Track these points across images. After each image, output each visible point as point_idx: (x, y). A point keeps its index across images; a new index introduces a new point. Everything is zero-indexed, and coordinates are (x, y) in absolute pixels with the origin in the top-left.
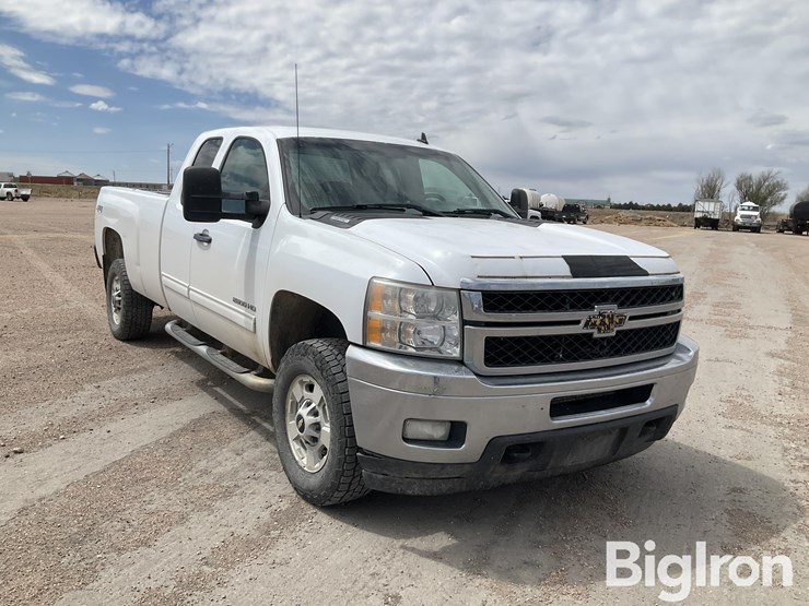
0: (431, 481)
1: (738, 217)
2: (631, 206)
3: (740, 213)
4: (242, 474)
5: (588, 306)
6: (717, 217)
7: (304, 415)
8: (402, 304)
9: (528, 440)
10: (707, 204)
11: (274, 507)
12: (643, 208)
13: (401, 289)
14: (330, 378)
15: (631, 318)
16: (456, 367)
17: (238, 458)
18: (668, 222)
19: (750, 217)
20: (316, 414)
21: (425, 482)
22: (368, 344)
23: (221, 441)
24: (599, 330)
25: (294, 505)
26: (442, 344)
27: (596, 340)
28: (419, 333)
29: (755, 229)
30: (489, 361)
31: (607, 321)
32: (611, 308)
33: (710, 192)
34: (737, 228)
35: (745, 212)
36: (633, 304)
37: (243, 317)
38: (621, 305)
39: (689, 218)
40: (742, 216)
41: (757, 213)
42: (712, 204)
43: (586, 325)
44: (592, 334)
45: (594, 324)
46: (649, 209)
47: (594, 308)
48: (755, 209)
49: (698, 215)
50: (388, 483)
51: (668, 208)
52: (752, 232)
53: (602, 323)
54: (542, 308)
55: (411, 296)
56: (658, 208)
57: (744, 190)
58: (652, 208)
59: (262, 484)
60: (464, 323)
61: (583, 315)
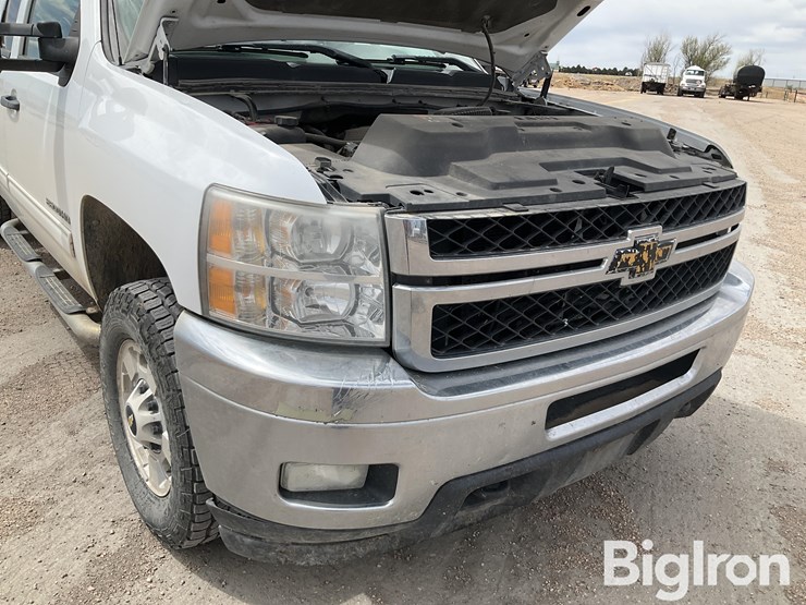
0: (338, 547)
1: (683, 82)
2: (579, 70)
3: (686, 77)
4: (66, 476)
5: (616, 232)
6: (663, 82)
7: (135, 409)
8: (274, 241)
9: (505, 475)
10: (655, 68)
11: (98, 549)
12: (590, 72)
13: (269, 212)
14: (162, 360)
15: (681, 246)
16: (377, 362)
17: (70, 441)
18: (616, 86)
19: (695, 81)
20: (154, 408)
21: (328, 549)
22: (213, 314)
23: (54, 408)
24: (632, 273)
25: (132, 539)
26: (353, 312)
27: (626, 288)
28: (309, 292)
29: (699, 94)
30: (439, 346)
31: (645, 256)
32: (651, 232)
33: (656, 56)
34: (682, 93)
35: (690, 77)
36: (685, 221)
37: (60, 232)
38: (667, 225)
39: (637, 82)
40: (688, 81)
41: (702, 78)
42: (660, 68)
43: (612, 267)
44: (619, 281)
45: (625, 265)
46: (595, 73)
47: (625, 234)
48: (701, 73)
49: (646, 79)
50: (262, 551)
51: (614, 72)
52: (696, 96)
53: (639, 261)
54: (540, 242)
55: (289, 225)
56: (605, 72)
57: (690, 53)
58: (599, 72)
59: (92, 496)
60: (393, 279)
61: (606, 250)
